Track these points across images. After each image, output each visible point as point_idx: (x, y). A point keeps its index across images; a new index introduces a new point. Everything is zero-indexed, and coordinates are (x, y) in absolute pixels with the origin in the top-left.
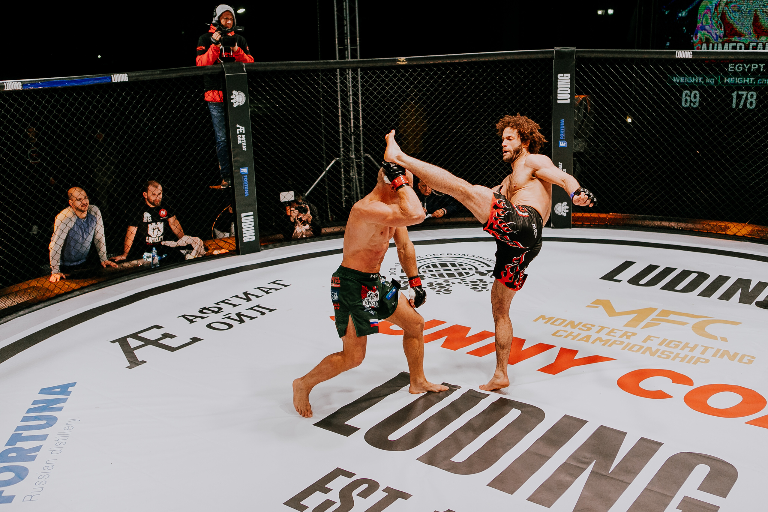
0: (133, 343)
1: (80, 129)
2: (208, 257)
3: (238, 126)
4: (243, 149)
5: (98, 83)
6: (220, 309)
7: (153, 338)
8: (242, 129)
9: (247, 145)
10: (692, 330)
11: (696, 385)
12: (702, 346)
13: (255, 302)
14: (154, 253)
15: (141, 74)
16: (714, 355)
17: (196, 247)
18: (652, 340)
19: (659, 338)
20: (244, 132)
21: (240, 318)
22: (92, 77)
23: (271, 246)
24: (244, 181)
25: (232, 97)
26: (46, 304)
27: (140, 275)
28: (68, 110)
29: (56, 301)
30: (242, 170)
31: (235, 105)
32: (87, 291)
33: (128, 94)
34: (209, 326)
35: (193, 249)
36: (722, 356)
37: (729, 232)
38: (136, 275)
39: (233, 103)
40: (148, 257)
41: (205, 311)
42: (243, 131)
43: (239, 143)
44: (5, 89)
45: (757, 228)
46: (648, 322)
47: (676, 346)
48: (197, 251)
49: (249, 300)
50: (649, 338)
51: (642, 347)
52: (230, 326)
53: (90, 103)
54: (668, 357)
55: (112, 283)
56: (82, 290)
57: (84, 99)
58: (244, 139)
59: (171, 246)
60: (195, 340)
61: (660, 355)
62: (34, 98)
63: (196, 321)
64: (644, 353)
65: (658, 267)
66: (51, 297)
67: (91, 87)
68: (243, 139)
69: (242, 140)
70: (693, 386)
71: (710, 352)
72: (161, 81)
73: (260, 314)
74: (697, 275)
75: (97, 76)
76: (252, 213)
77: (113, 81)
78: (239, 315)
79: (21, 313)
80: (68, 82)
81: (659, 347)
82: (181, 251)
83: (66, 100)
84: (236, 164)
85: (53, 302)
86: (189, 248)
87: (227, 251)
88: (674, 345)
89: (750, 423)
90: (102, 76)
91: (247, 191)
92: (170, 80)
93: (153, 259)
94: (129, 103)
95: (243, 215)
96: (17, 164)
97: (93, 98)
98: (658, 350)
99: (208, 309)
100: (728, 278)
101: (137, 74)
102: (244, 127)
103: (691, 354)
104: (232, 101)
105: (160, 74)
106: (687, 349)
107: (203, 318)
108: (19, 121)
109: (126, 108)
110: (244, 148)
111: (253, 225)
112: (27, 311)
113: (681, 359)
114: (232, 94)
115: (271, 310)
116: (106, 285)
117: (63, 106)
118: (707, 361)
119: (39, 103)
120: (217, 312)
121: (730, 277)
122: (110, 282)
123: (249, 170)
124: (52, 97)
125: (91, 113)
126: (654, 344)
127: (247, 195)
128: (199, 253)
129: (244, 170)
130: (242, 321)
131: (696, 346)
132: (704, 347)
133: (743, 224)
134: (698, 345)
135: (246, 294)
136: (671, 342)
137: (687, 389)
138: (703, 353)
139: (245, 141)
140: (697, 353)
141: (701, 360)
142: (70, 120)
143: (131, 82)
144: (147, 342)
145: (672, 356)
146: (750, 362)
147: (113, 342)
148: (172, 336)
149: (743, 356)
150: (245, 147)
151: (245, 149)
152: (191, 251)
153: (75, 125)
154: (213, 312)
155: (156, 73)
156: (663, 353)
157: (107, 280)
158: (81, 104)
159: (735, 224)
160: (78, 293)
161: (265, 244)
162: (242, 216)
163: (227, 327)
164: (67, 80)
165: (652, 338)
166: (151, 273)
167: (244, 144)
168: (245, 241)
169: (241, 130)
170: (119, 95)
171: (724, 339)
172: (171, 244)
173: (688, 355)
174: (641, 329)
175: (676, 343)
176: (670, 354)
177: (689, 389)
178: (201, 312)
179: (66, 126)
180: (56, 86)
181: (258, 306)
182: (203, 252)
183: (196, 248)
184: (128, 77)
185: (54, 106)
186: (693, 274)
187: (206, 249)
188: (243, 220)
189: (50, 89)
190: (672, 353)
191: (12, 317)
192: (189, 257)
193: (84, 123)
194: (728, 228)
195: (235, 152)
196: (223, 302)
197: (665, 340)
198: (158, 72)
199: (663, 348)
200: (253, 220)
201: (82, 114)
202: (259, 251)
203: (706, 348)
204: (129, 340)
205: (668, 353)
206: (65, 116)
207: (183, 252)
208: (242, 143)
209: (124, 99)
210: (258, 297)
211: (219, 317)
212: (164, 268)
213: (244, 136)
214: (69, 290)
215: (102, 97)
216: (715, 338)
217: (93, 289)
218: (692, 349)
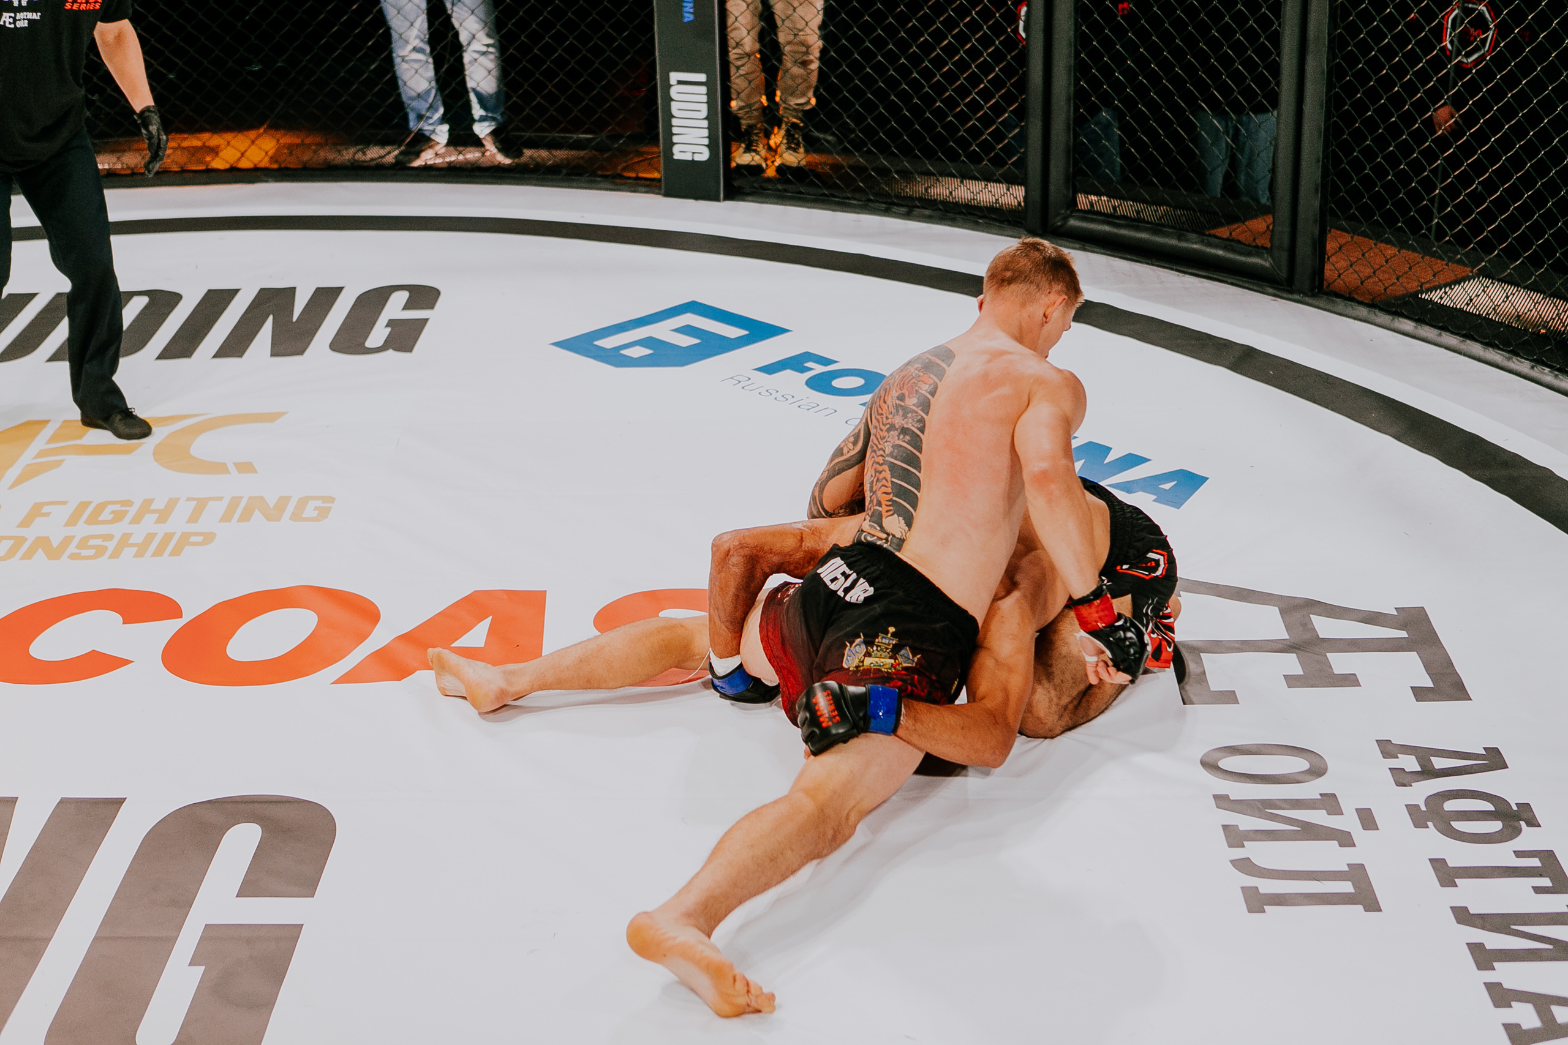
10: (156, 460)
11: (188, 615)
12: (189, 499)
16: (226, 518)
18: (47, 514)
19: (65, 503)
36: (246, 517)
37: (218, 164)
45: (288, 139)
46: (28, 465)
47: (118, 517)
50: (36, 511)
51: (19, 541)
54: (100, 551)
61: (77, 551)
64: (28, 555)
65: (34, 295)
70: (181, 617)
71: (216, 510)
74: (144, 301)
81: (69, 531)
88: (112, 515)
89: (347, 678)
98: (67, 540)
100: (233, 293)
103: (161, 530)
106: (150, 519)
113: (136, 549)
118: (209, 538)
121: (237, 291)
126: (53, 527)
131: (172, 503)
132: (195, 502)
133: (252, 134)
134: (178, 499)
136: (101, 507)
137: (166, 629)
138: (194, 518)
140: (178, 523)
141: (193, 539)
145: (111, 545)
146: (323, 513)
149: (303, 502)
156: (83, 543)
159: (228, 136)
165: (45, 509)
171: (246, 468)
173: (155, 534)
174: (11, 487)
175: (117, 507)
176: (105, 543)
177: (172, 626)
186: (136, 299)
190: (108, 537)
194: (215, 151)
197: (84, 505)
199: (82, 530)
203: (201, 505)
205: (98, 542)
216: (219, 468)
218: (163, 516)
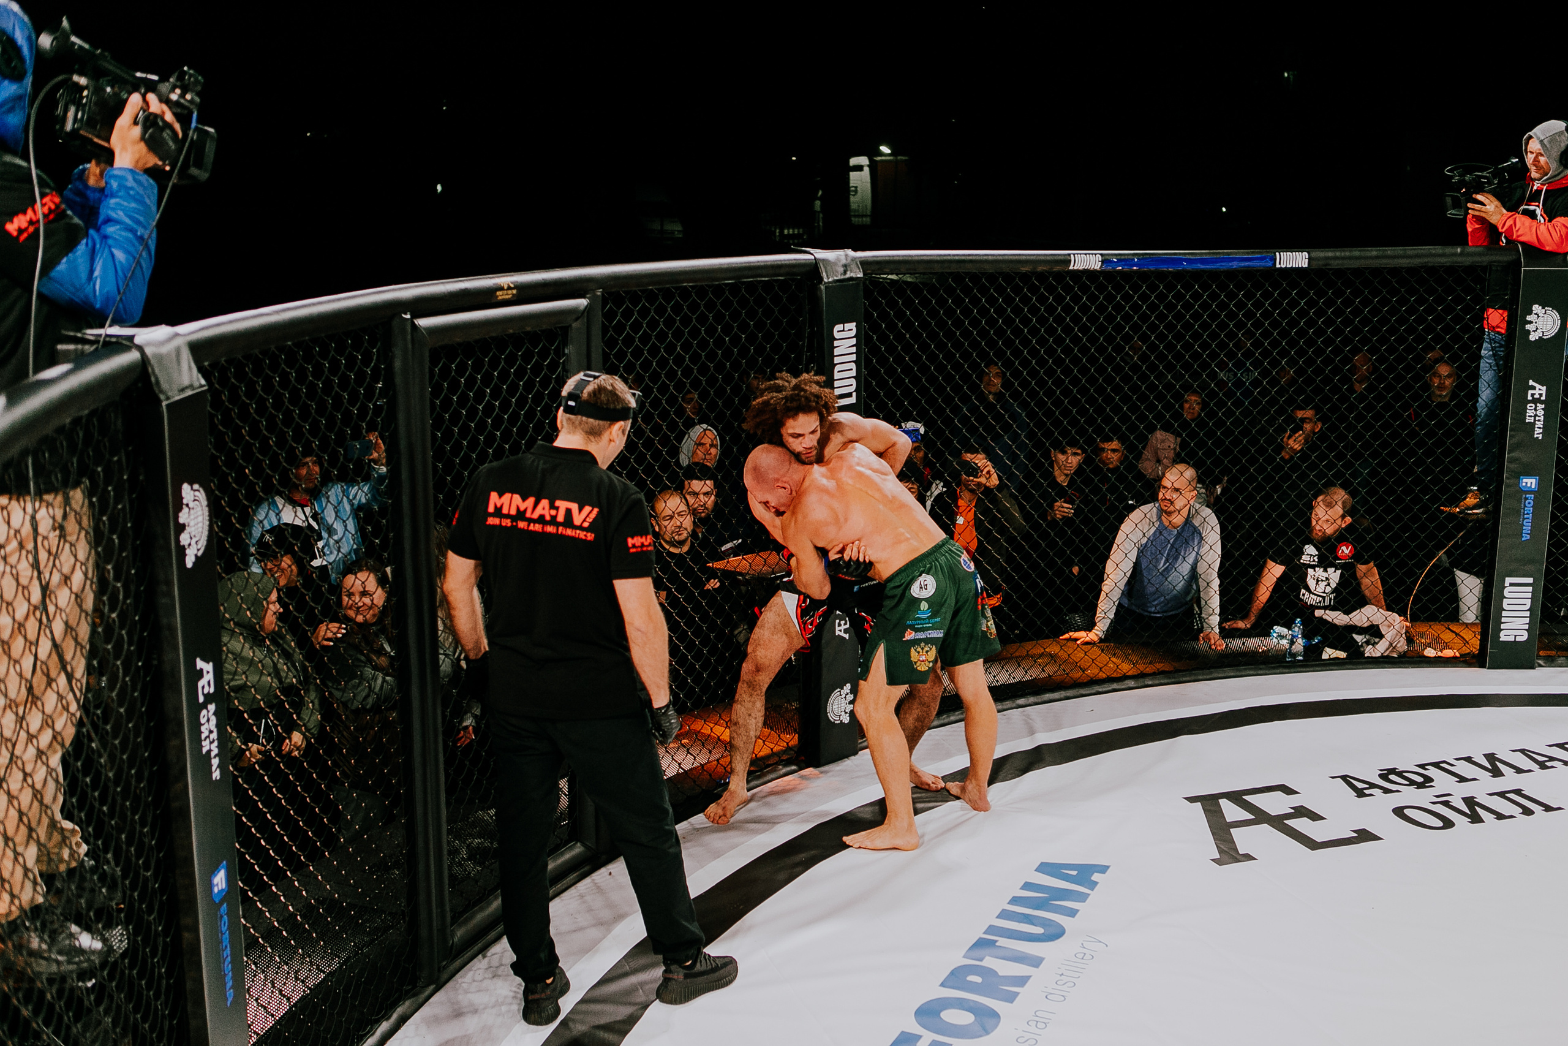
0: (1231, 811)
1: (1196, 356)
2: (1410, 659)
3: (1531, 383)
4: (1536, 436)
5: (1249, 266)
6: (1428, 779)
7: (1273, 812)
8: (1540, 390)
9: (1545, 427)
13: (1510, 780)
14: (1296, 629)
15: (1338, 254)
17: (1389, 634)
20: (1543, 398)
21: (1473, 810)
22: (1236, 253)
23: (1562, 660)
24: (1525, 506)
25: (1529, 318)
26: (1070, 693)
27: (1259, 672)
28: (1179, 317)
29: (1088, 692)
30: (1524, 480)
31: (1533, 337)
32: (1150, 683)
33: (1302, 294)
34: (1399, 812)
35: (1381, 636)
38: (1250, 669)
39: (1528, 332)
40: (1282, 637)
41: (1392, 777)
42: (1541, 395)
43: (1529, 420)
44: (1071, 268)
48: (1391, 644)
49: (1496, 773)
52: (1448, 824)
53: (1223, 306)
55: (1200, 677)
56: (1142, 679)
57: (1214, 296)
58: (1541, 413)
59: (1336, 622)
60: (1364, 836)
62: (1118, 288)
63: (1371, 795)
66: (1080, 681)
67: (1231, 274)
68: (1538, 413)
69: (1536, 415)
72: (1376, 272)
73: (1521, 811)
75: (1248, 253)
76: (1530, 580)
77: (1278, 266)
78: (1470, 801)
79: (1021, 701)
80: (1189, 261)
82: (1355, 636)
83: (1179, 297)
84: (1513, 466)
85: (1083, 691)
86: (1374, 632)
87: (1458, 655)
90: (1257, 253)
91: (1527, 529)
92: (1395, 271)
93: (1292, 643)
94: (1302, 313)
95: (1508, 580)
96: (1066, 413)
97: (1231, 296)
99: (1400, 774)
101: (1330, 254)
102: (1544, 388)
104: (1528, 327)
105: (1377, 257)
107: (1386, 791)
108: (1084, 330)
109: (1293, 323)
110: (1538, 433)
111: (1528, 607)
112: (1032, 699)
114: (1530, 312)
115: (1548, 808)
116: (1188, 679)
117: (1170, 307)
119: (1127, 298)
120: (1420, 786)
122: (1195, 674)
123: (1540, 484)
124: (1153, 288)
125: (1223, 326)
127: (1526, 537)
128: (1394, 648)
129: (1530, 482)
130: (1475, 819)
135: (1491, 757)
139: (1542, 418)
142: (1179, 337)
143: (1312, 270)
144: (1260, 817)
147: (1192, 800)
148: (1315, 817)
150: (1541, 431)
151: (1540, 436)
152: (1377, 640)
153: (1188, 347)
154: (1412, 783)
155: (1368, 254)
157: (1194, 669)
158: (1205, 306)
160: (1132, 683)
161: (1549, 653)
162: (1507, 584)
163: (1440, 824)
164: (1187, 257)
166: (1284, 671)
167: (1539, 424)
168: (1503, 637)
169: (1537, 392)
170: (1285, 294)
172: (1338, 618)
178: (1384, 777)
179: (1170, 347)
180: (1164, 268)
181: (1518, 792)
182: (1402, 645)
183: (1388, 637)
184: (1309, 259)
185: (1153, 307)
187: (1410, 640)
188: (1506, 593)
189: (1152, 272)
191: (1005, 707)
192: (1369, 651)
193: (1205, 346)
195: (1514, 440)
196: (1437, 765)
198: (1374, 253)
200: (1530, 595)
201: (1205, 326)
202: (1533, 668)
204: (1224, 803)
206: (1170, 327)
207: (1359, 638)
208: (1535, 420)
209: (1293, 304)
210: (1519, 771)
211: (1424, 797)
212: (1312, 666)
213: (1543, 406)
214: (1115, 675)
215: (1249, 296)
217: (1162, 681)
